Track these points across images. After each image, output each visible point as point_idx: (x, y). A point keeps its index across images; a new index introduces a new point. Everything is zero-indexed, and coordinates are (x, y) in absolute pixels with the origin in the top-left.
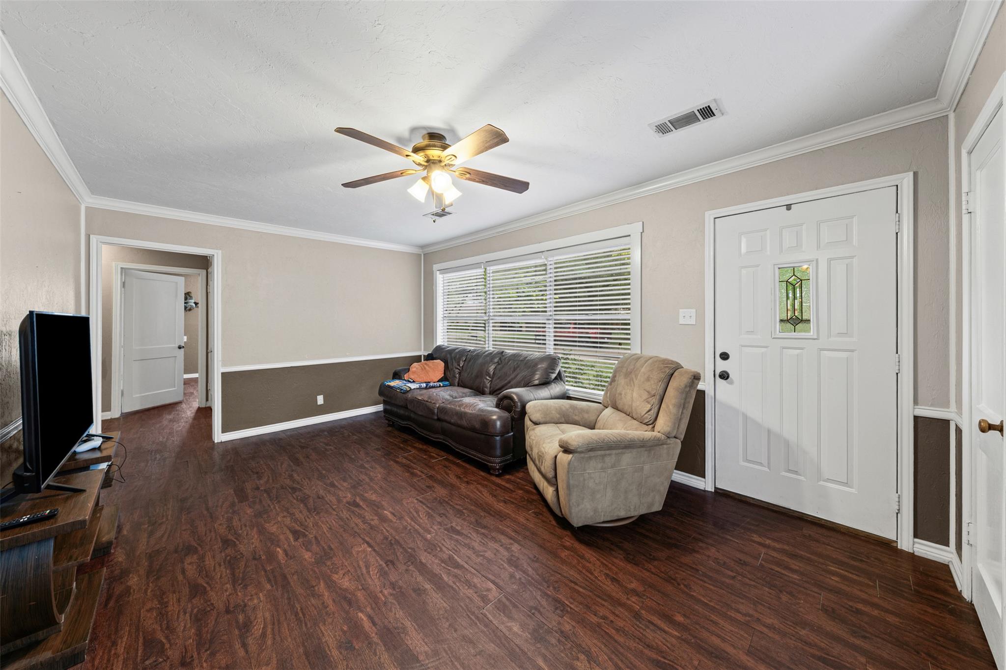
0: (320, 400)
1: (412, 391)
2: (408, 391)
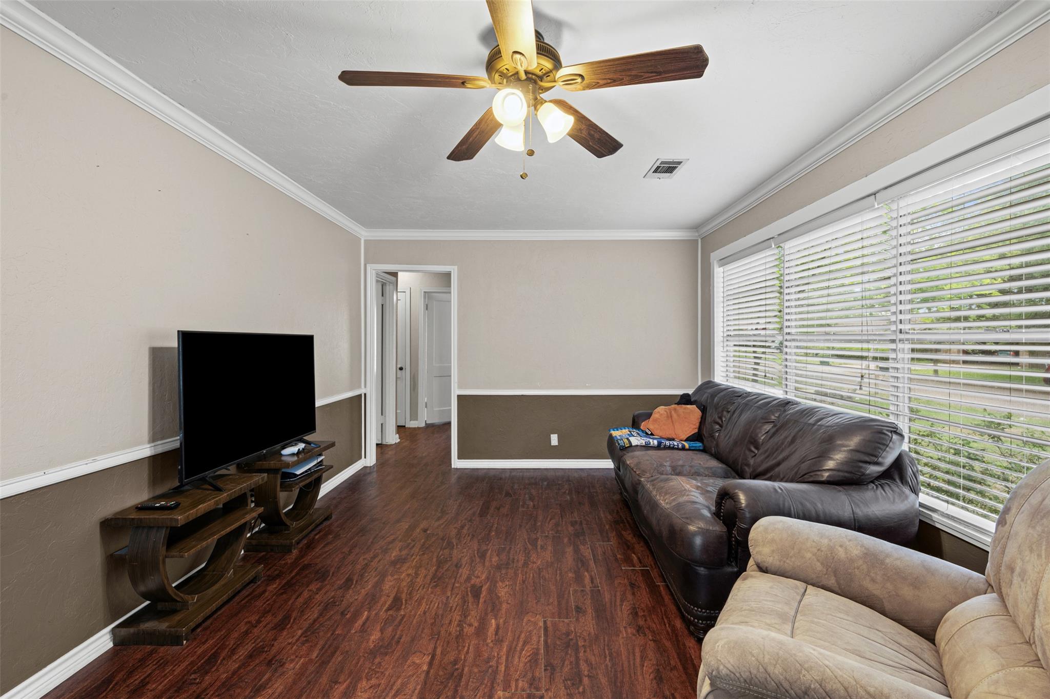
0: (554, 440)
1: (631, 448)
2: (626, 448)
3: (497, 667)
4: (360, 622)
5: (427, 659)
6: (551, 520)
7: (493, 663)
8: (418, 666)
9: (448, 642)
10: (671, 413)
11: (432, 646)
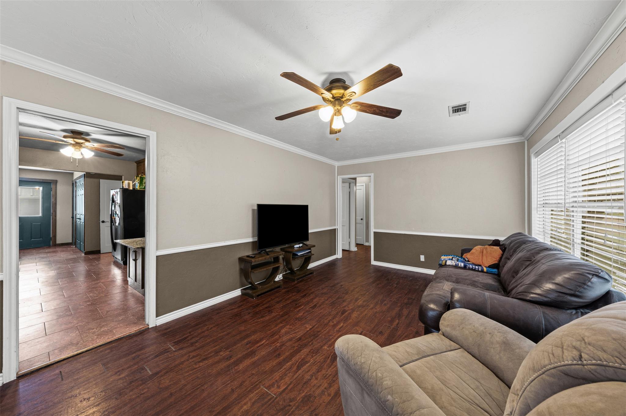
1: (446, 266)
2: (443, 265)
3: (331, 339)
4: (299, 309)
5: (311, 327)
6: (399, 294)
7: (331, 337)
8: (307, 328)
9: (321, 325)
10: (483, 250)
11: (315, 324)
